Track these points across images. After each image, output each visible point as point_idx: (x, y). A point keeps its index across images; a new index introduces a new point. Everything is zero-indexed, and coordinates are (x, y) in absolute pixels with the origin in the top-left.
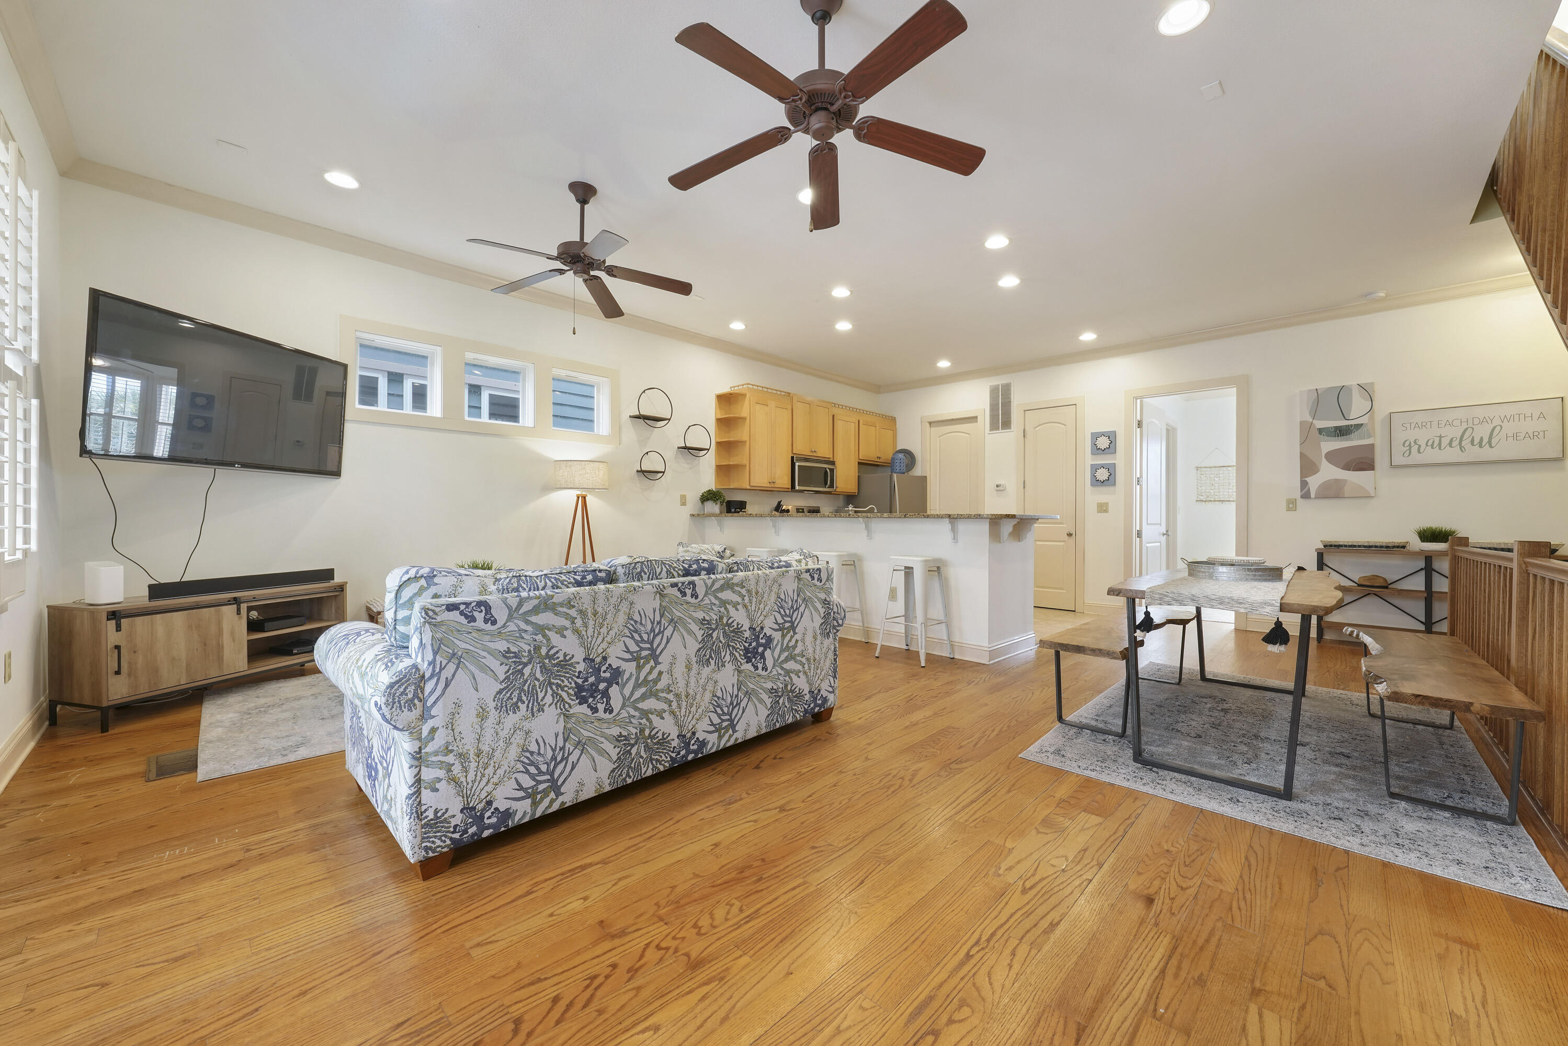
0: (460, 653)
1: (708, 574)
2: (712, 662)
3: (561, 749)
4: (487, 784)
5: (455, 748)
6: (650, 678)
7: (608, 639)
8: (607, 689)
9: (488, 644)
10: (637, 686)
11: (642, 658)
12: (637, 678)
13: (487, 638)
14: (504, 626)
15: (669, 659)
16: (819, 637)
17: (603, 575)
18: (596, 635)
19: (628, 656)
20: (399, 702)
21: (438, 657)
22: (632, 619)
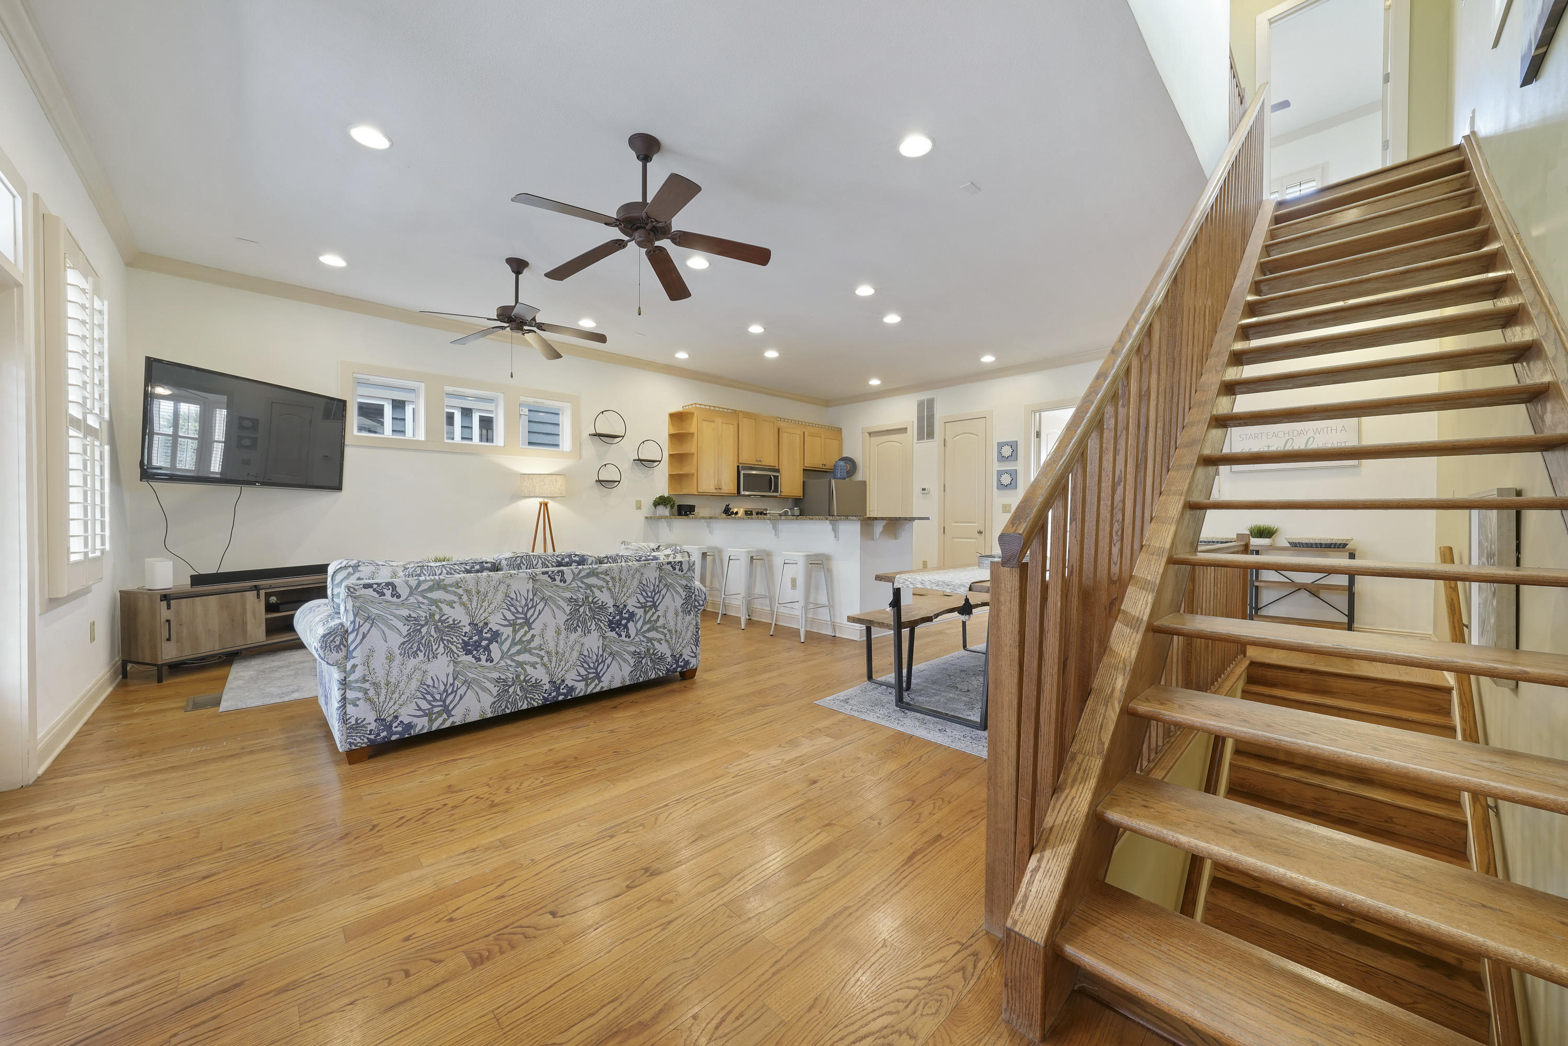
0: (373, 617)
1: (579, 564)
2: (579, 630)
3: (451, 685)
4: (394, 704)
5: (370, 679)
6: (525, 639)
7: (489, 610)
8: (488, 645)
9: (394, 611)
10: (513, 644)
11: (518, 625)
12: (514, 639)
13: (394, 607)
14: (406, 599)
15: (542, 626)
16: (681, 614)
17: (489, 565)
18: (479, 607)
19: (506, 623)
20: (330, 647)
21: (357, 619)
22: (509, 597)
